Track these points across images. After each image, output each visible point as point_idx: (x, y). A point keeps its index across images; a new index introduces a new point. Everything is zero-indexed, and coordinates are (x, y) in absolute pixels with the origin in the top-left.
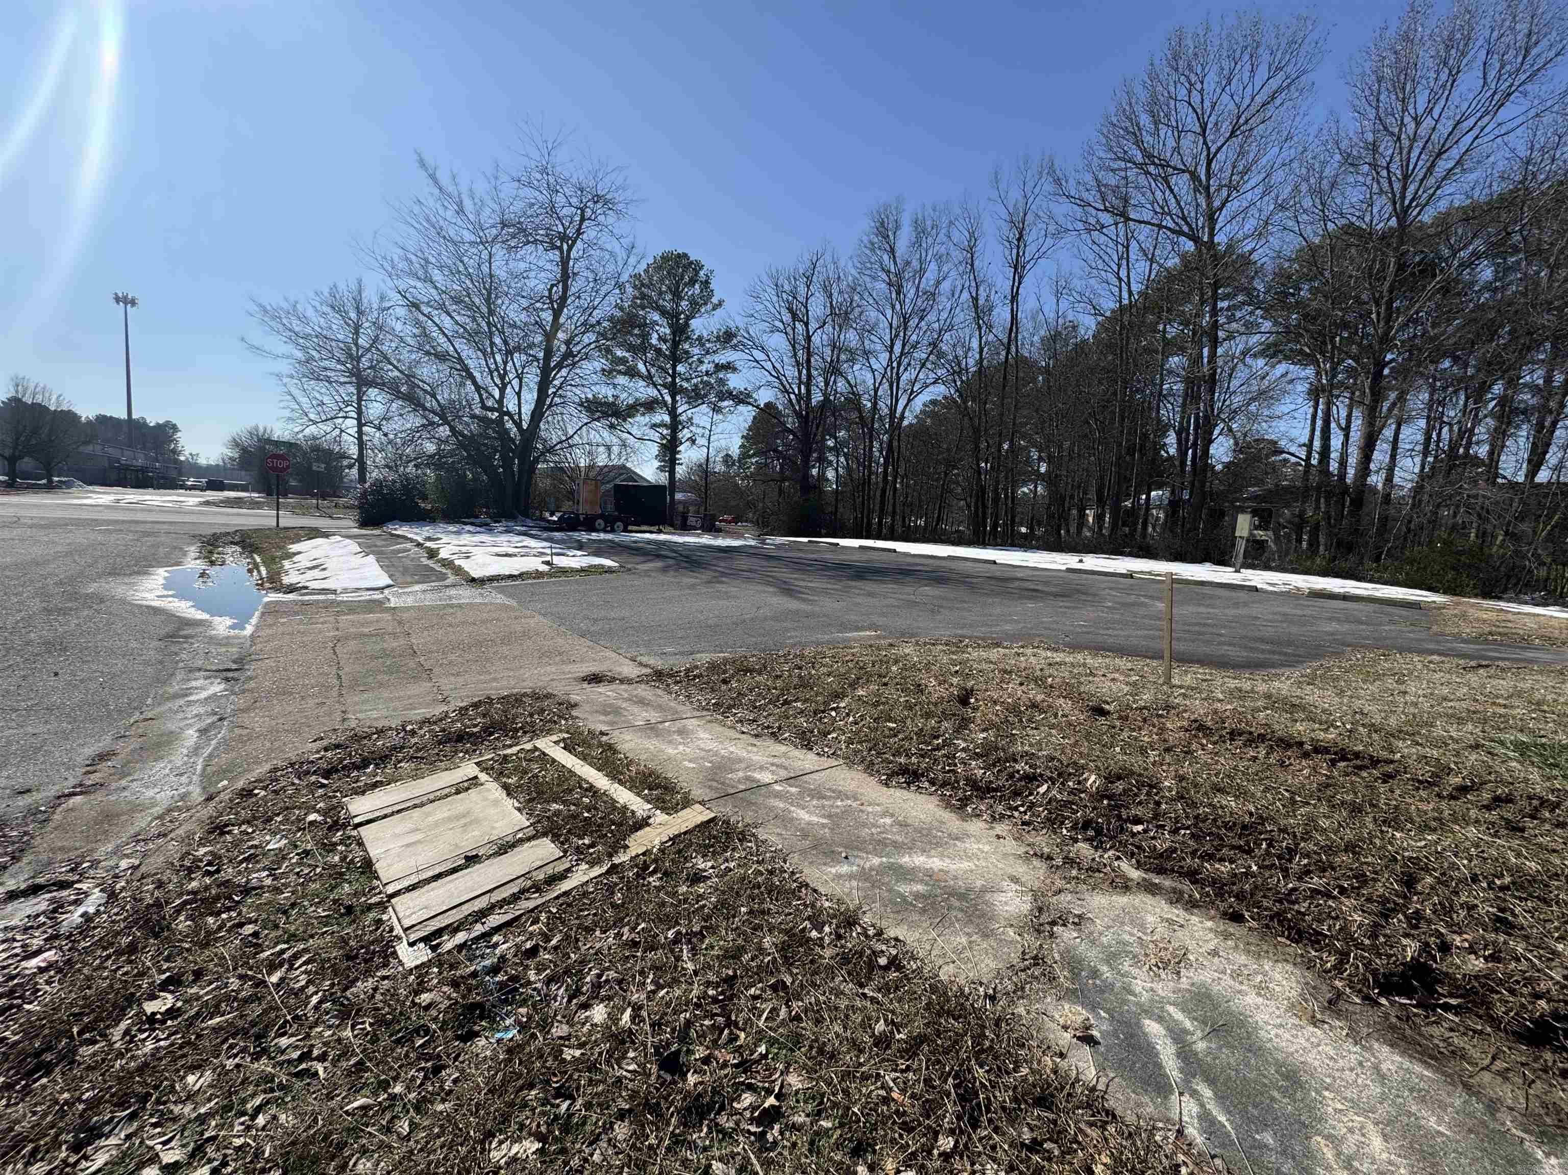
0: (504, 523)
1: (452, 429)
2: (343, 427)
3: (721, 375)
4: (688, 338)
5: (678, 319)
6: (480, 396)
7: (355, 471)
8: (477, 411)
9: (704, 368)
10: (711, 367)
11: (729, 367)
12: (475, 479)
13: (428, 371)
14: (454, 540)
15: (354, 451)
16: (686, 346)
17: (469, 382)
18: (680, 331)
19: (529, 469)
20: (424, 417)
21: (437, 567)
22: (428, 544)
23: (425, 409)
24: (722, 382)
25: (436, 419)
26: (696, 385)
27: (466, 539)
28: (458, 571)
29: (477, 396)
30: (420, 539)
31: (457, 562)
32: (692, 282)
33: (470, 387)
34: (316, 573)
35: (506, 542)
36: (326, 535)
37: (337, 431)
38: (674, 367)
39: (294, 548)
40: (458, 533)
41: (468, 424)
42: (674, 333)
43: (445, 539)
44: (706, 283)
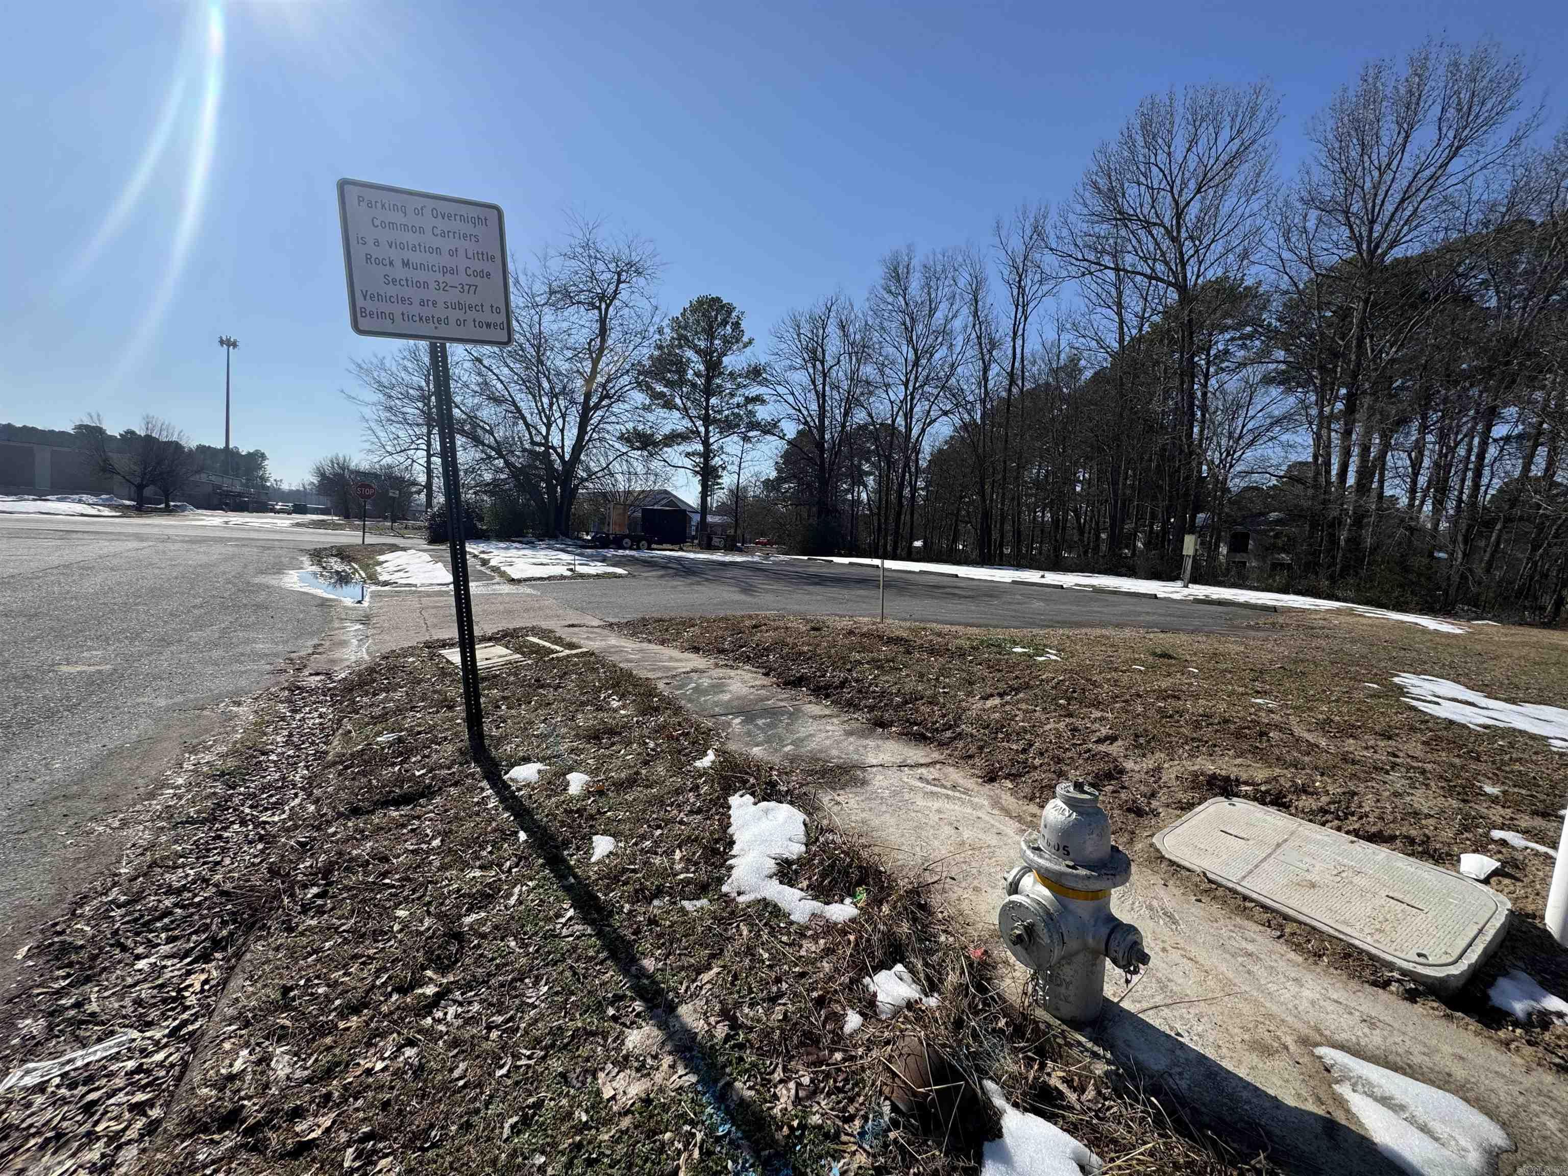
0: (547, 542)
1: (507, 462)
2: (415, 458)
3: (750, 407)
4: (721, 373)
5: (711, 357)
6: (530, 433)
7: (423, 496)
8: (527, 446)
9: (735, 400)
10: (741, 400)
11: (759, 399)
12: (524, 505)
13: (488, 413)
14: (503, 553)
15: (422, 479)
16: (718, 381)
17: (521, 422)
18: (713, 367)
19: (570, 494)
20: (482, 451)
21: (488, 572)
22: (482, 556)
23: (484, 444)
24: (751, 413)
25: (493, 453)
26: (727, 417)
27: (513, 552)
28: (503, 574)
29: (527, 435)
30: (476, 553)
31: (503, 569)
32: (724, 323)
33: (521, 426)
34: (401, 574)
35: (543, 555)
36: (404, 549)
37: (409, 461)
38: (707, 400)
39: (382, 558)
40: (507, 548)
41: (519, 457)
42: (707, 369)
43: (496, 552)
44: (736, 325)
